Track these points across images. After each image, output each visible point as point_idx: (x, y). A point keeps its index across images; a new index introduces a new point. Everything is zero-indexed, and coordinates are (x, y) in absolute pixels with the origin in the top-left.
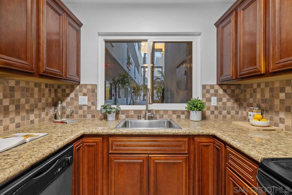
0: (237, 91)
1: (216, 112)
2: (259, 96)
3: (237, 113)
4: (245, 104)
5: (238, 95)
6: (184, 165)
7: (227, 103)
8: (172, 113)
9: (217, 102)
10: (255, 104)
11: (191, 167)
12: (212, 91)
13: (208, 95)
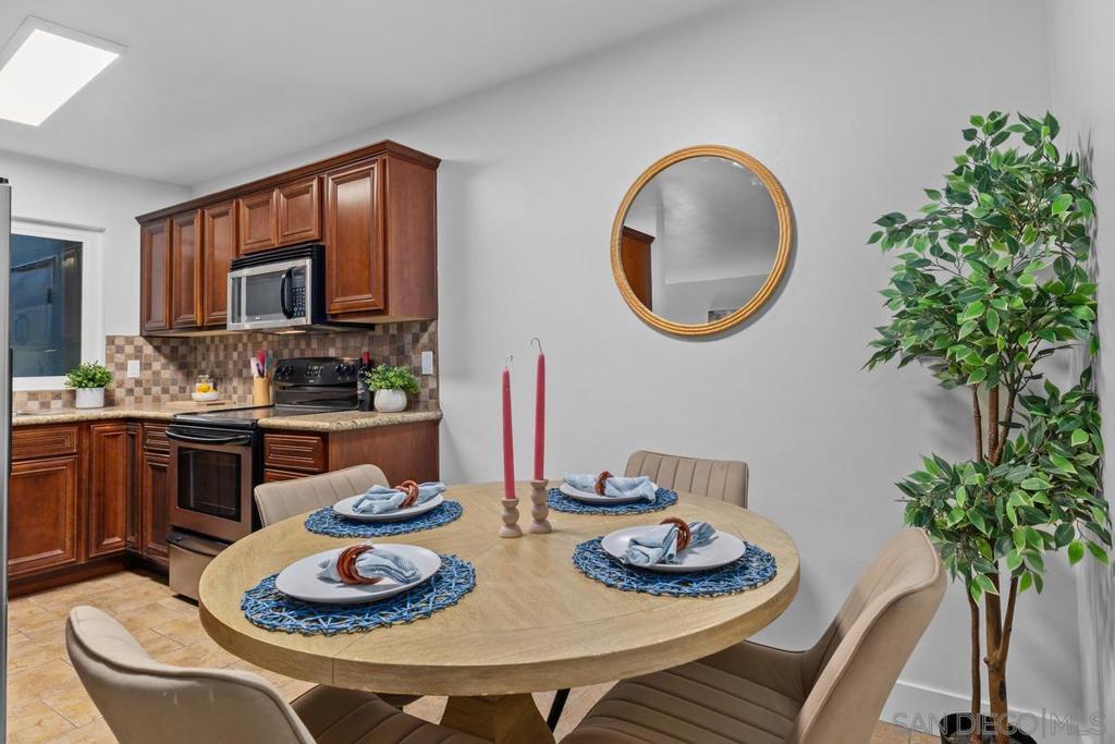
0: (182, 350)
1: (139, 391)
2: (212, 358)
3: (183, 390)
4: (196, 371)
5: (184, 357)
6: (69, 472)
7: (162, 371)
8: (26, 397)
9: (141, 370)
10: (208, 371)
11: (84, 476)
12: (129, 349)
13: (119, 358)
